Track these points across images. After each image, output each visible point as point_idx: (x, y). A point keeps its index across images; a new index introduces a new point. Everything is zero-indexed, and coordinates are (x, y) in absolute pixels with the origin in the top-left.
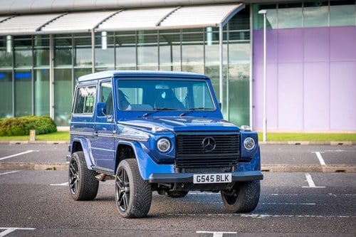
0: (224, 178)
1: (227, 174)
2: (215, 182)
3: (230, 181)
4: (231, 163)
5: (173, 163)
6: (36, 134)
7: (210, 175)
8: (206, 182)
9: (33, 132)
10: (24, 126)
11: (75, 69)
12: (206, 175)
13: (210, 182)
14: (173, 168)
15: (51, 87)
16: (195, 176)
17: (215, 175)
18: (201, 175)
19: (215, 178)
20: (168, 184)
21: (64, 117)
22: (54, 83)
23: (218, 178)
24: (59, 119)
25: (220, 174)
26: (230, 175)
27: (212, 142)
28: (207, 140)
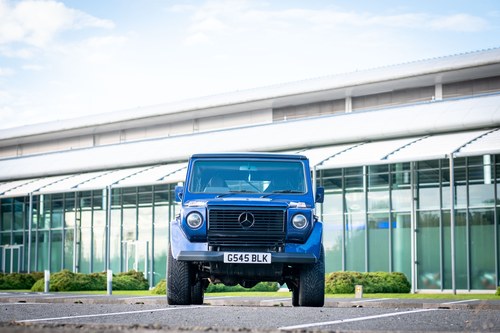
0: (261, 258)
1: (265, 254)
2: (250, 262)
3: (269, 262)
4: (276, 243)
5: (204, 241)
7: (244, 254)
8: (239, 261)
9: (359, 289)
10: (353, 281)
11: (442, 212)
12: (239, 254)
13: (244, 262)
14: (205, 247)
15: (413, 236)
16: (226, 254)
17: (250, 254)
18: (233, 254)
19: (250, 257)
21: (431, 277)
22: (417, 231)
23: (254, 258)
24: (424, 279)
25: (256, 254)
26: (269, 255)
27: (250, 218)
28: (244, 215)
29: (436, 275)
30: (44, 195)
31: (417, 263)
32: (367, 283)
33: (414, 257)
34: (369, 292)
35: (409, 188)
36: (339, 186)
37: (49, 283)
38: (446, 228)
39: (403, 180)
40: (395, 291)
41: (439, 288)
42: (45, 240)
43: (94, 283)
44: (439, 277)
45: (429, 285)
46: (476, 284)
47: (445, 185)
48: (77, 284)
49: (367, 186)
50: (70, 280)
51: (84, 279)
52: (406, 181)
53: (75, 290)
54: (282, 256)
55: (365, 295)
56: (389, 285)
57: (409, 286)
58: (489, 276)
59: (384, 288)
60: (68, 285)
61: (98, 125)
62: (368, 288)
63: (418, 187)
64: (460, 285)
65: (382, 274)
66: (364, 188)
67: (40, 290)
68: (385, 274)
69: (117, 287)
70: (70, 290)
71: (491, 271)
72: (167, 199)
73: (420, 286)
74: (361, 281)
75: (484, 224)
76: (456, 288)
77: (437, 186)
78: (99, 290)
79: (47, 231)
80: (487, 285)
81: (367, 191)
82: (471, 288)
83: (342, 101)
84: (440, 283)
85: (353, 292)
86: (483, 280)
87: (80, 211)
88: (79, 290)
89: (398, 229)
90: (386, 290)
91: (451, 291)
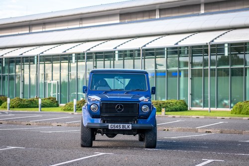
0: (126, 127)
1: (129, 125)
2: (121, 128)
3: (131, 128)
4: (134, 119)
5: (99, 118)
6: (166, 111)
7: (118, 125)
8: (116, 128)
9: (163, 110)
11: (204, 69)
12: (116, 125)
13: (118, 128)
14: (99, 121)
15: (189, 81)
16: (110, 125)
17: (122, 125)
18: (113, 124)
20: (101, 129)
21: (197, 101)
22: (191, 79)
23: (123, 126)
24: (194, 102)
25: (124, 125)
26: (131, 125)
27: (121, 107)
28: (118, 106)
29: (200, 100)
30: (5, 58)
31: (191, 94)
32: (167, 106)
33: (189, 92)
34: (168, 111)
35: (188, 56)
36: (153, 55)
37: (9, 104)
38: (206, 78)
39: (185, 52)
40: (181, 110)
41: (201, 107)
42: (6, 80)
43: (32, 104)
44: (202, 102)
45: (197, 105)
46: (219, 105)
47: (205, 55)
48: (24, 105)
49: (167, 55)
50: (20, 103)
51: (27, 102)
52: (186, 53)
53: (23, 108)
54: (137, 126)
55: (166, 113)
56: (178, 107)
57: (187, 106)
58: (226, 102)
59: (175, 109)
60: (19, 105)
61: (32, 21)
62: (168, 109)
63: (192, 56)
64: (212, 106)
65: (174, 101)
66: (166, 56)
67: (5, 107)
68: (175, 101)
69: (43, 106)
70: (20, 108)
71: (227, 99)
72: (67, 60)
73: (192, 106)
74: (164, 105)
75: (224, 76)
76: (210, 107)
77: (202, 56)
78: (34, 107)
79: (7, 75)
80: (225, 106)
81: (167, 57)
82: (217, 107)
83: (154, 11)
84: (202, 104)
85: (161, 111)
86: (223, 103)
87: (24, 64)
88: (24, 108)
89: (182, 78)
90: (176, 110)
91: (207, 109)
